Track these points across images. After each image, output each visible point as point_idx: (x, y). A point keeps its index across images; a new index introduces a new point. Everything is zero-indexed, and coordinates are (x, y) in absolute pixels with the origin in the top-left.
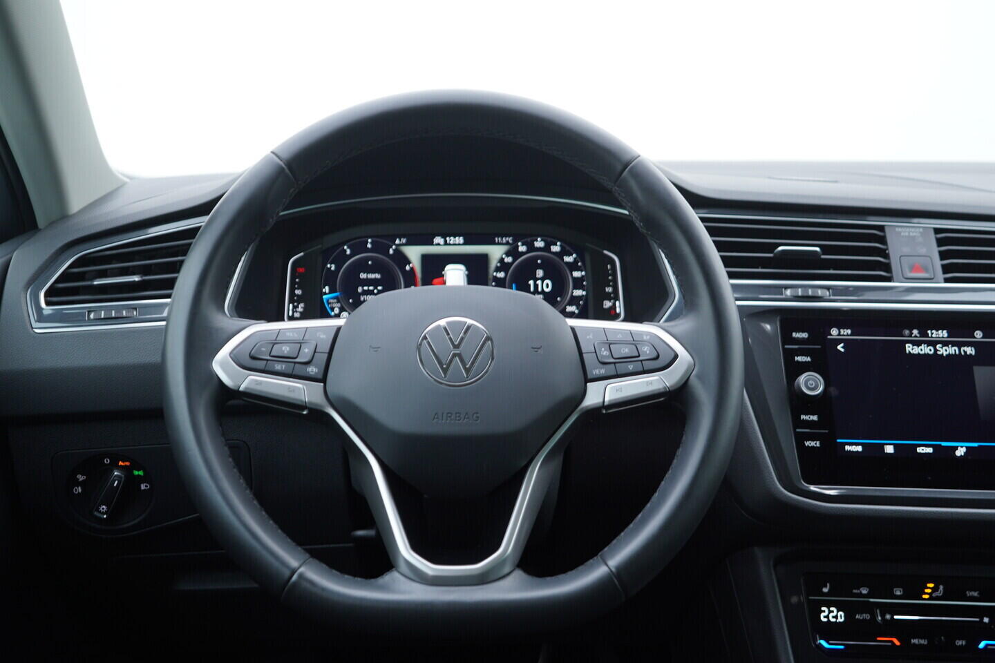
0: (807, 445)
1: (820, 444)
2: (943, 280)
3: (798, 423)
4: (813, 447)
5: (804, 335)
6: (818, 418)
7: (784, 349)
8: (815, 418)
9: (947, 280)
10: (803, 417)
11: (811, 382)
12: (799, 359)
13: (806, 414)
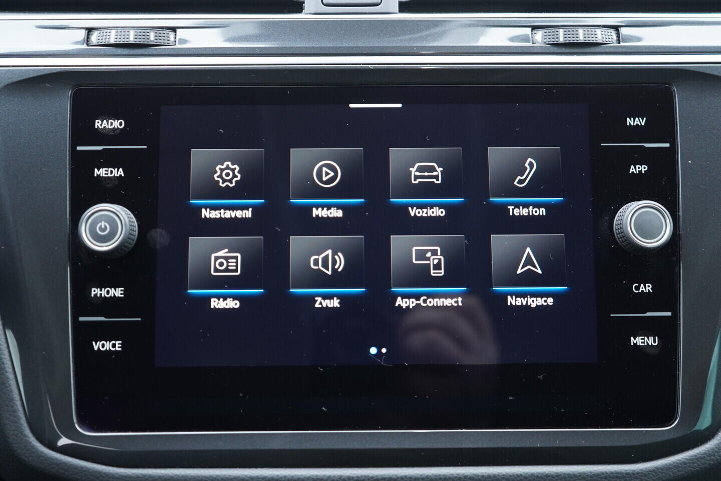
0: (96, 348)
1: (123, 346)
2: (397, 9)
3: (84, 303)
4: (109, 352)
5: (117, 124)
6: (125, 292)
7: (74, 153)
8: (118, 292)
9: (403, 8)
10: (95, 291)
11: (103, 224)
12: (102, 172)
13: (101, 287)
